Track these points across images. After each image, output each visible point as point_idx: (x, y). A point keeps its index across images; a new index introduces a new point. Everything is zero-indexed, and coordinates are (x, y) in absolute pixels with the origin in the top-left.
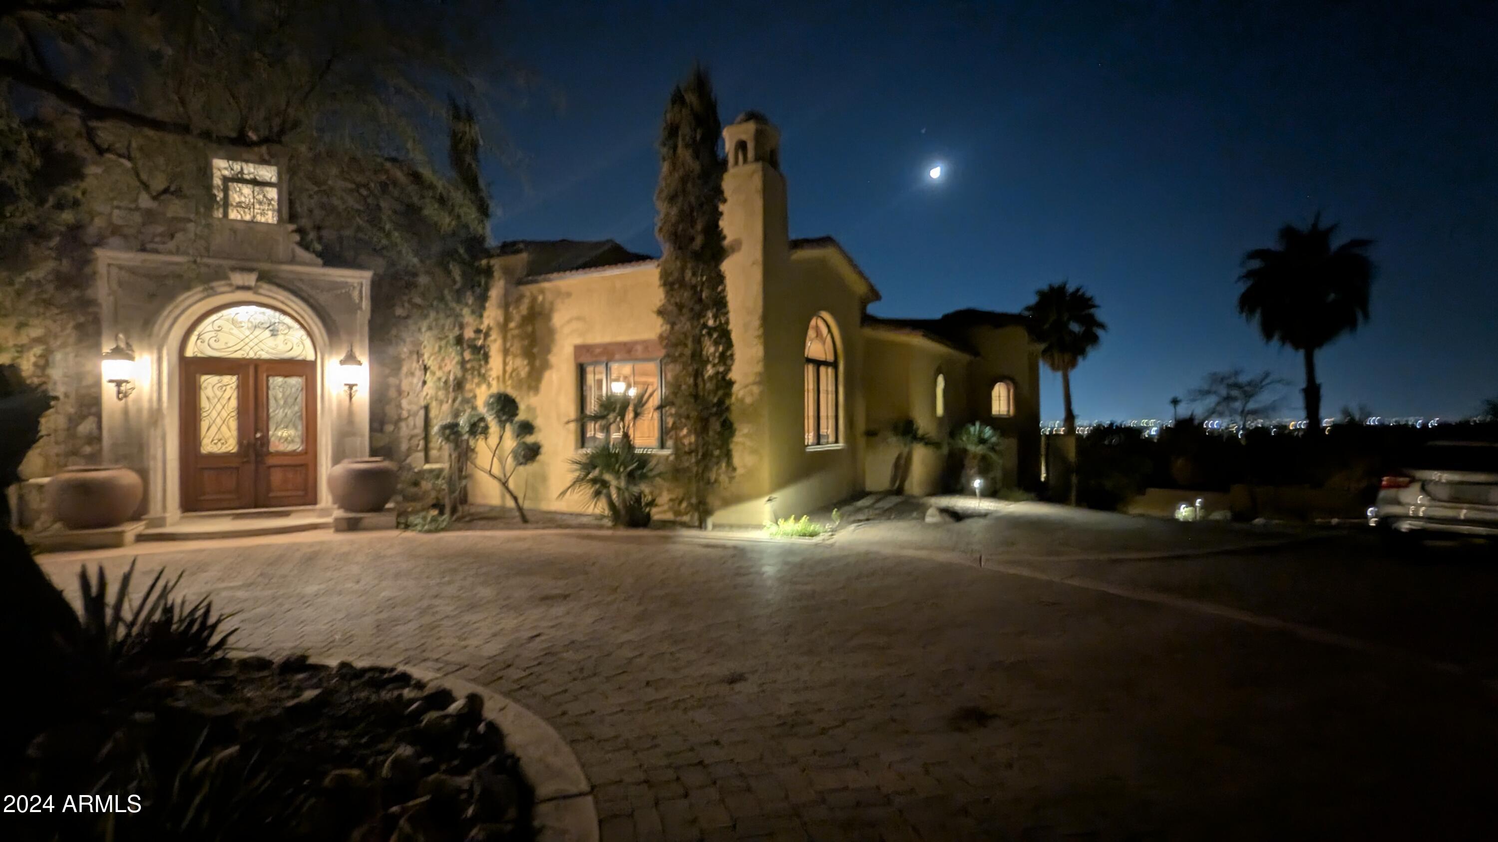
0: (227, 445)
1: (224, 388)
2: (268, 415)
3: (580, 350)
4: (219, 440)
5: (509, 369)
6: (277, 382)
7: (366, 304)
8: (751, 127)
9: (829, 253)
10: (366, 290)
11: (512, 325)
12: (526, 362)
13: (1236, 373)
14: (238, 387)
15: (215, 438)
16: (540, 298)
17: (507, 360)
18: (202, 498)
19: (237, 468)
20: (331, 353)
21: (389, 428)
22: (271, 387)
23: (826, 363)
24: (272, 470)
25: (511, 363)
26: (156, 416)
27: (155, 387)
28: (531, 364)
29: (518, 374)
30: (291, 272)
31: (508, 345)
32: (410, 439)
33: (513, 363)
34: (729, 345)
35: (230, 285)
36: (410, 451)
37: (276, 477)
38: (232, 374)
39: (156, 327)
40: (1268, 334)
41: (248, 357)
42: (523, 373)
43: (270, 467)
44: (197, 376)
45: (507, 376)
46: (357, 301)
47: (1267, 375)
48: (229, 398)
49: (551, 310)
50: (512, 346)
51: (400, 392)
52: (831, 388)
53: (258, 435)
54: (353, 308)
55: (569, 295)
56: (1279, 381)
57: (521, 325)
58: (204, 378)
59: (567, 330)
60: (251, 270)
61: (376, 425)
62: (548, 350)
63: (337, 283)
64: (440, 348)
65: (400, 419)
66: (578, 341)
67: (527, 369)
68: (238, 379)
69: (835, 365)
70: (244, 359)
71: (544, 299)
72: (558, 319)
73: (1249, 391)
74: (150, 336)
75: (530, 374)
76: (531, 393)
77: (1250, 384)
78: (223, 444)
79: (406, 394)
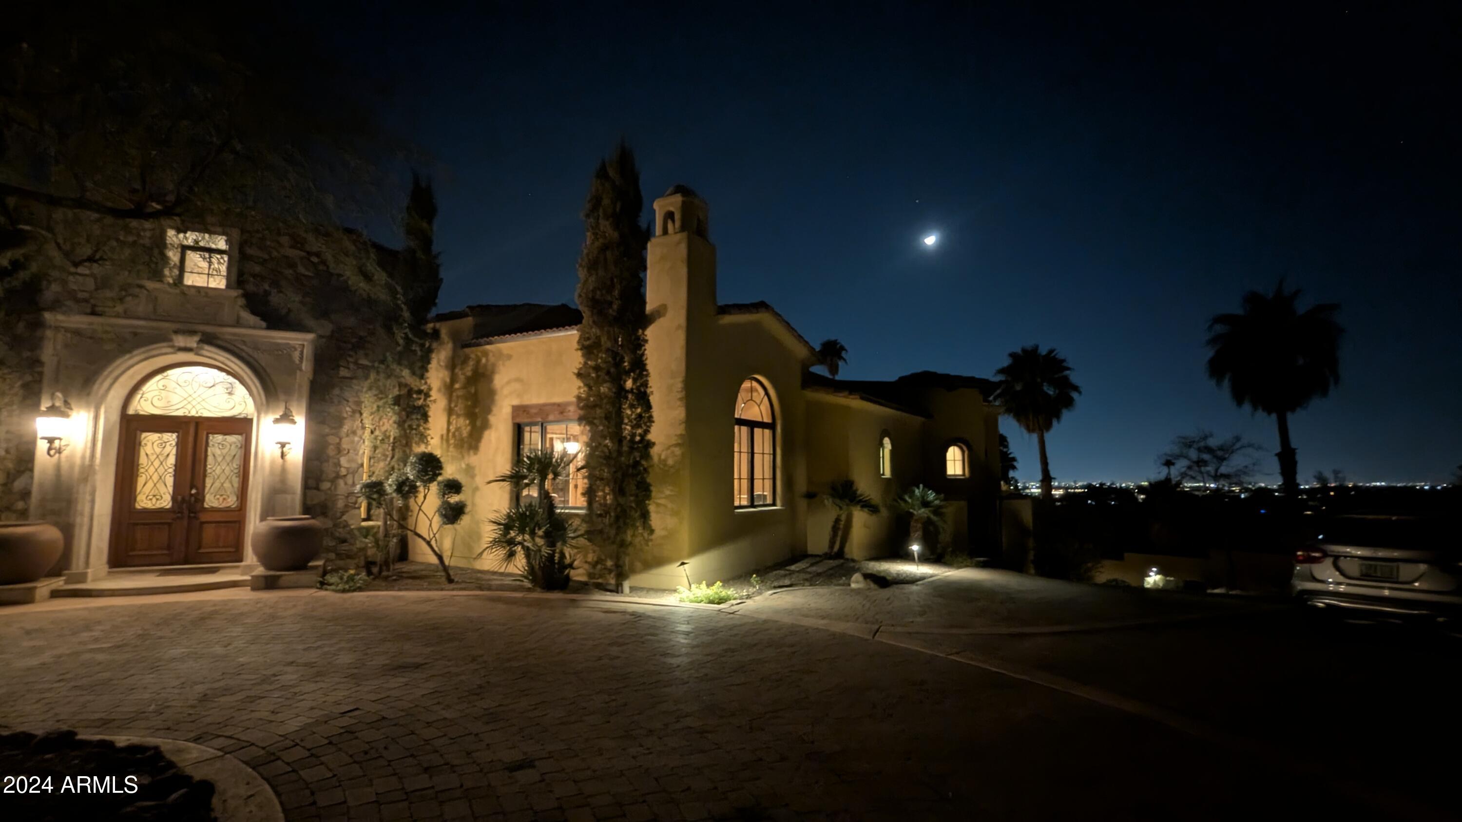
0: (162, 501)
1: (164, 445)
2: (205, 470)
3: (517, 410)
4: (154, 496)
5: (452, 428)
6: (216, 439)
7: (307, 366)
8: (678, 199)
9: (764, 318)
10: (308, 352)
11: (457, 386)
12: (468, 422)
13: (1205, 438)
14: (177, 444)
15: (151, 494)
16: (484, 360)
17: (451, 420)
18: (131, 553)
19: (169, 524)
20: (266, 412)
21: (325, 485)
22: (211, 443)
23: (762, 425)
24: (205, 525)
25: (454, 422)
26: (87, 471)
27: (89, 445)
28: (473, 424)
29: (461, 434)
30: (234, 334)
31: (453, 405)
32: (347, 497)
33: (457, 422)
34: (648, 407)
35: (173, 347)
36: (348, 507)
37: (209, 533)
38: (173, 432)
39: (96, 387)
40: (1239, 398)
41: (189, 415)
42: (465, 432)
43: (203, 523)
44: (138, 432)
45: (450, 434)
46: (297, 362)
47: (1238, 439)
48: (168, 455)
49: (493, 372)
50: (456, 406)
51: (339, 450)
52: (768, 449)
53: (194, 491)
54: (293, 369)
55: (509, 357)
56: (1250, 445)
57: (464, 387)
58: (144, 435)
59: (506, 391)
60: (192, 333)
61: (312, 483)
62: (488, 411)
63: (278, 344)
64: (378, 407)
65: (338, 476)
66: (516, 402)
67: (469, 428)
68: (178, 437)
69: (771, 426)
70: (185, 417)
71: (487, 360)
72: (499, 380)
73: (1221, 454)
74: (88, 394)
75: (471, 434)
76: (472, 452)
77: (1221, 448)
78: (157, 499)
79: (346, 452)
